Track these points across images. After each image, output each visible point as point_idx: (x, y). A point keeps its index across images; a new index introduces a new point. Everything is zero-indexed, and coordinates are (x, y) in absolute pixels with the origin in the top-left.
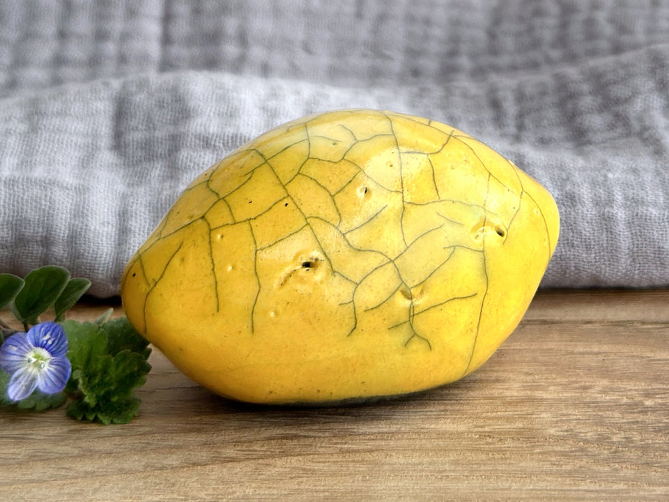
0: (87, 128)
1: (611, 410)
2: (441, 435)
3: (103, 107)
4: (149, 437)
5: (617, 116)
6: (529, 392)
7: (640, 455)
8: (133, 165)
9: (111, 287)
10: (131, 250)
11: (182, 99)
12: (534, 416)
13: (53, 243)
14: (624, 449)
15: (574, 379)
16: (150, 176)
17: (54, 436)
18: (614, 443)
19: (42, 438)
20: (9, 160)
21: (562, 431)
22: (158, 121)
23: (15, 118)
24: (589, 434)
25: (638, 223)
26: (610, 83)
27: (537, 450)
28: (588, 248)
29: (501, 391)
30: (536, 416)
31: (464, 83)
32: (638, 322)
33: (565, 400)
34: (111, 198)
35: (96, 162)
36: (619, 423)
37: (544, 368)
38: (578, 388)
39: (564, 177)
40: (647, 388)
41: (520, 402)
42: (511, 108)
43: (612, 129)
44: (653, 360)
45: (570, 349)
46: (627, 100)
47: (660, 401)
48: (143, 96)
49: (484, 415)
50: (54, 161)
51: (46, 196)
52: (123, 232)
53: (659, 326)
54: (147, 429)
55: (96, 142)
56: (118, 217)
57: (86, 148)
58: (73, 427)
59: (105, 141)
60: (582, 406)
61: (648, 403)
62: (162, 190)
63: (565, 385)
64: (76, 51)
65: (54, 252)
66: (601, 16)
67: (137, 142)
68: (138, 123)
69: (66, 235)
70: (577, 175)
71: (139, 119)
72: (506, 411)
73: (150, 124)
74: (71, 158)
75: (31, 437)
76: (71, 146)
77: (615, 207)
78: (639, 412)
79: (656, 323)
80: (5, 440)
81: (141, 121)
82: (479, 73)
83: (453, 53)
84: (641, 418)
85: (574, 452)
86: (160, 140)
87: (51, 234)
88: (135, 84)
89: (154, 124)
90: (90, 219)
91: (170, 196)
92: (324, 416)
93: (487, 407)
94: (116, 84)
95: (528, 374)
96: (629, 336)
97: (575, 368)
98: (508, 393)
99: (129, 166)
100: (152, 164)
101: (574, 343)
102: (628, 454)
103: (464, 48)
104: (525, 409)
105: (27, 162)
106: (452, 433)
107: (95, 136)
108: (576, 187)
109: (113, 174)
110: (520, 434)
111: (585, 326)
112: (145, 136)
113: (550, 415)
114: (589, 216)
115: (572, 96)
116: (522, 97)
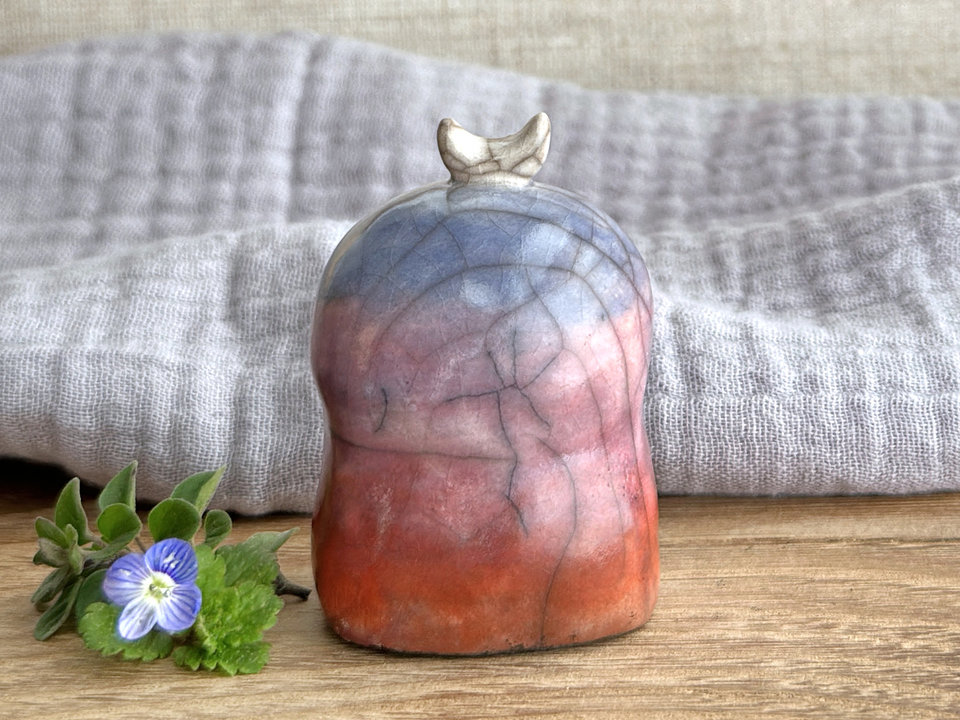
0: (193, 293)
1: (861, 656)
2: (644, 690)
3: (215, 267)
4: (273, 697)
5: (870, 275)
6: (757, 633)
7: (897, 713)
8: (253, 340)
9: (225, 498)
10: (251, 452)
11: (316, 256)
12: (762, 664)
13: (149, 439)
14: (876, 706)
15: (814, 616)
16: (275, 353)
17: (151, 696)
18: (863, 698)
20: (94, 332)
21: (798, 684)
22: (285, 284)
23: (102, 281)
24: (831, 688)
25: (896, 413)
26: (861, 233)
27: (767, 709)
28: (833, 444)
29: (721, 632)
30: (766, 664)
31: (678, 232)
32: (895, 540)
33: (803, 643)
34: (224, 382)
35: (205, 336)
36: (870, 672)
37: (776, 601)
38: (817, 628)
39: (803, 354)
40: (904, 626)
41: (745, 647)
42: (735, 264)
43: (863, 292)
44: (915, 590)
45: (809, 576)
46: (883, 255)
47: (922, 643)
48: (266, 254)
49: (700, 663)
50: (151, 335)
51: (140, 377)
52: (240, 426)
53: (921, 545)
54: (270, 686)
55: (206, 312)
56: (233, 407)
57: (193, 319)
58: (175, 685)
59: (217, 311)
60: (824, 650)
61: (907, 645)
62: (290, 371)
63: (802, 623)
64: (181, 193)
65: (152, 450)
66: (851, 143)
67: (259, 311)
68: (260, 288)
69: (167, 429)
70: (818, 352)
71: (261, 282)
72: (728, 658)
73: (277, 291)
74: (174, 331)
75: (122, 697)
76: (173, 315)
77: (867, 394)
78: (896, 658)
79: (918, 541)
80: (89, 701)
81: (263, 284)
82: (696, 218)
83: (664, 193)
84: (897, 665)
85: (813, 710)
86: (288, 309)
87: (147, 427)
88: (256, 238)
89: (280, 289)
90: (197, 409)
91: (300, 380)
92: (497, 667)
93: (703, 653)
94: (232, 238)
95: (753, 608)
96: (884, 559)
97: (816, 601)
98: (731, 635)
99: (248, 341)
100: (277, 339)
101: (813, 568)
102: (882, 712)
103: (677, 185)
104: (753, 654)
105: (116, 335)
106: (658, 688)
107: (206, 303)
108: (818, 368)
109: (226, 351)
110: (745, 688)
111: (829, 546)
112: (269, 303)
113: (782, 663)
114: (834, 404)
115: (813, 250)
116: (750, 250)
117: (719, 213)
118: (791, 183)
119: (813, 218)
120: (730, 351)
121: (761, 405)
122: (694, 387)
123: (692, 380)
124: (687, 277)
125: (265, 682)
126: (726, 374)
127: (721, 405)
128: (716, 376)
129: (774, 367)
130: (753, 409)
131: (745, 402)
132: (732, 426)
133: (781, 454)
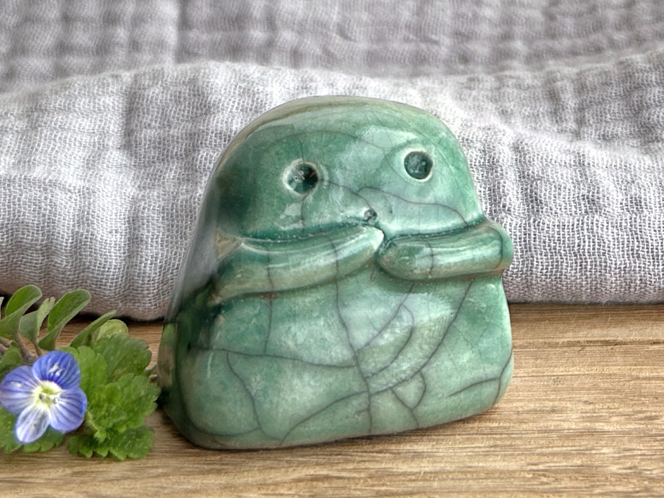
0: (92, 125)
2: (490, 474)
3: (112, 102)
6: (588, 424)
8: (145, 166)
9: (120, 305)
10: (143, 265)
11: (201, 92)
12: (594, 452)
13: (54, 253)
15: (639, 409)
16: (164, 178)
17: (56, 479)
19: (42, 481)
21: (625, 469)
22: (173, 117)
23: (12, 114)
24: (655, 472)
27: (597, 491)
28: (655, 258)
29: (558, 423)
31: (520, 71)
33: (629, 433)
34: (119, 203)
35: (103, 163)
37: (605, 396)
38: (642, 419)
39: (629, 179)
41: (578, 436)
42: (570, 100)
45: (634, 373)
48: (157, 91)
49: (539, 451)
51: (46, 198)
52: (134, 241)
54: (160, 471)
55: (103, 141)
56: (127, 225)
57: (92, 148)
58: (77, 469)
59: (114, 140)
60: (647, 439)
62: (177, 193)
63: (629, 415)
64: (82, 37)
65: (56, 263)
67: (150, 141)
68: (151, 120)
69: (69, 245)
70: (643, 177)
71: (152, 116)
72: (563, 446)
73: (166, 123)
74: (75, 158)
75: (30, 480)
76: (75, 145)
81: (154, 117)
82: (535, 59)
83: (507, 37)
85: (638, 492)
86: (175, 138)
87: (52, 242)
88: (148, 77)
89: (168, 121)
90: (96, 227)
91: (186, 202)
92: (360, 454)
93: (541, 442)
94: (127, 76)
95: (586, 402)
97: (641, 396)
98: (566, 425)
99: (140, 168)
100: (166, 166)
101: (638, 367)
103: (518, 30)
104: (585, 443)
105: (25, 162)
106: (502, 472)
107: (104, 133)
108: (643, 191)
109: (121, 177)
110: (579, 473)
111: (653, 347)
112: (159, 134)
113: (611, 450)
114: (657, 223)
115: (638, 87)
116: (582, 88)
117: (556, 55)
118: (618, 28)
119: (638, 59)
120: (565, 176)
121: (592, 223)
122: (533, 208)
123: (532, 201)
124: (527, 111)
125: (157, 467)
126: (562, 196)
127: (557, 223)
128: (553, 198)
129: (603, 191)
130: (585, 227)
131: (578, 221)
132: (567, 242)
133: (610, 267)
